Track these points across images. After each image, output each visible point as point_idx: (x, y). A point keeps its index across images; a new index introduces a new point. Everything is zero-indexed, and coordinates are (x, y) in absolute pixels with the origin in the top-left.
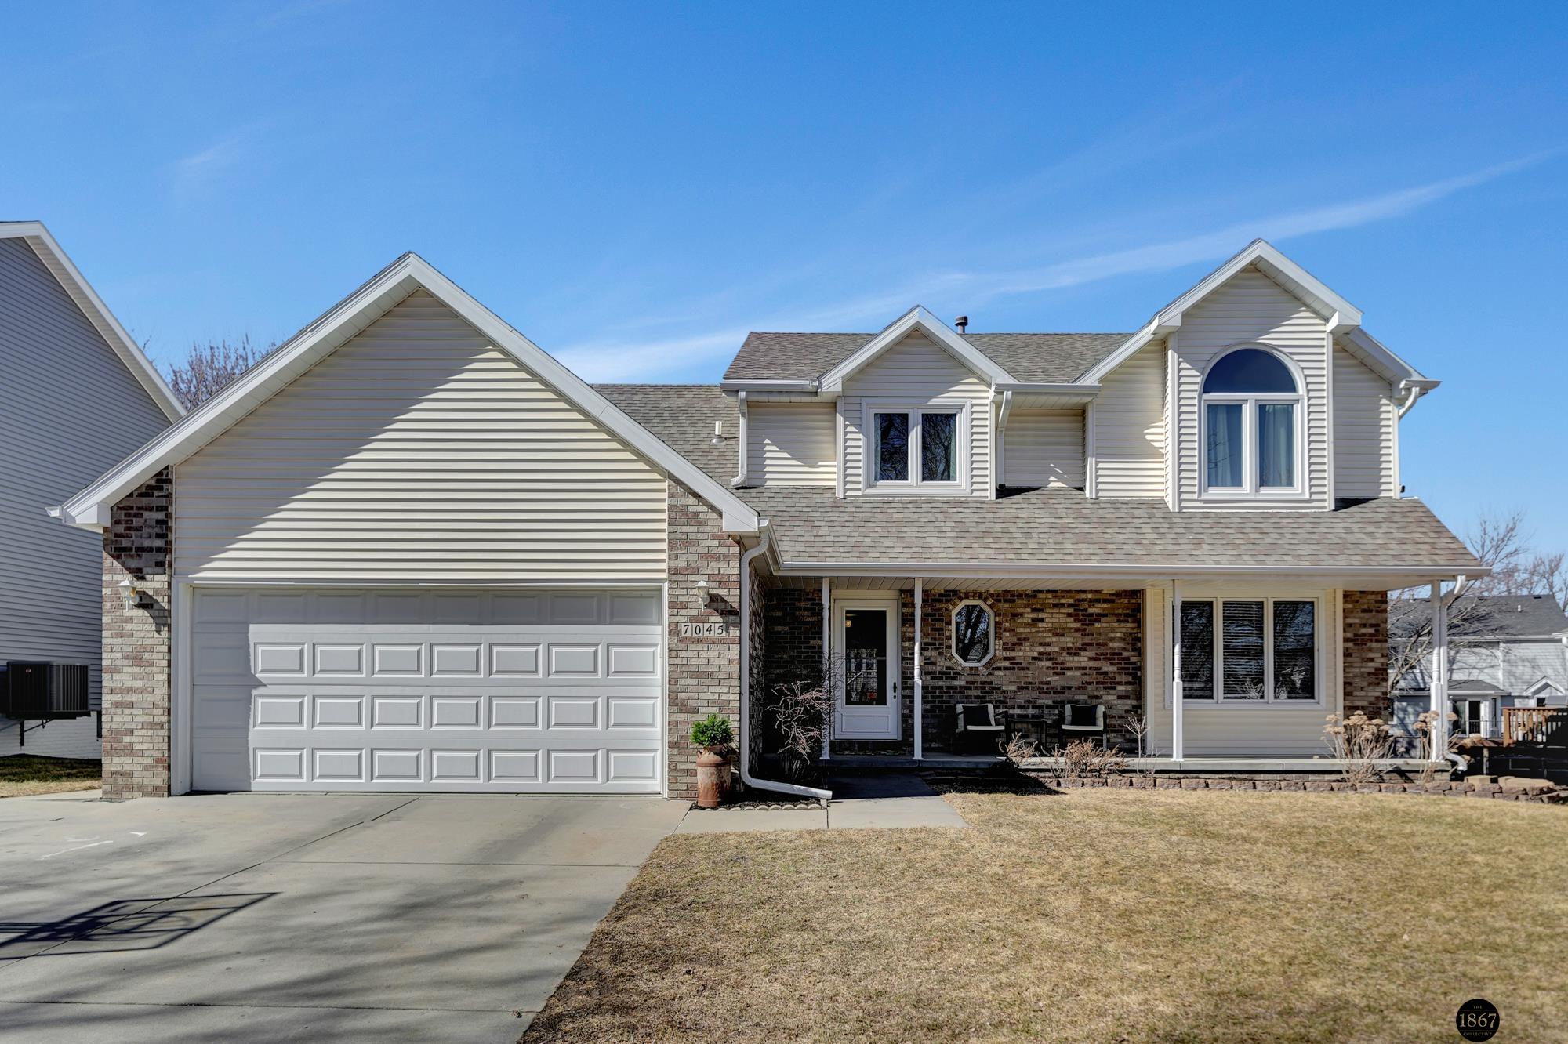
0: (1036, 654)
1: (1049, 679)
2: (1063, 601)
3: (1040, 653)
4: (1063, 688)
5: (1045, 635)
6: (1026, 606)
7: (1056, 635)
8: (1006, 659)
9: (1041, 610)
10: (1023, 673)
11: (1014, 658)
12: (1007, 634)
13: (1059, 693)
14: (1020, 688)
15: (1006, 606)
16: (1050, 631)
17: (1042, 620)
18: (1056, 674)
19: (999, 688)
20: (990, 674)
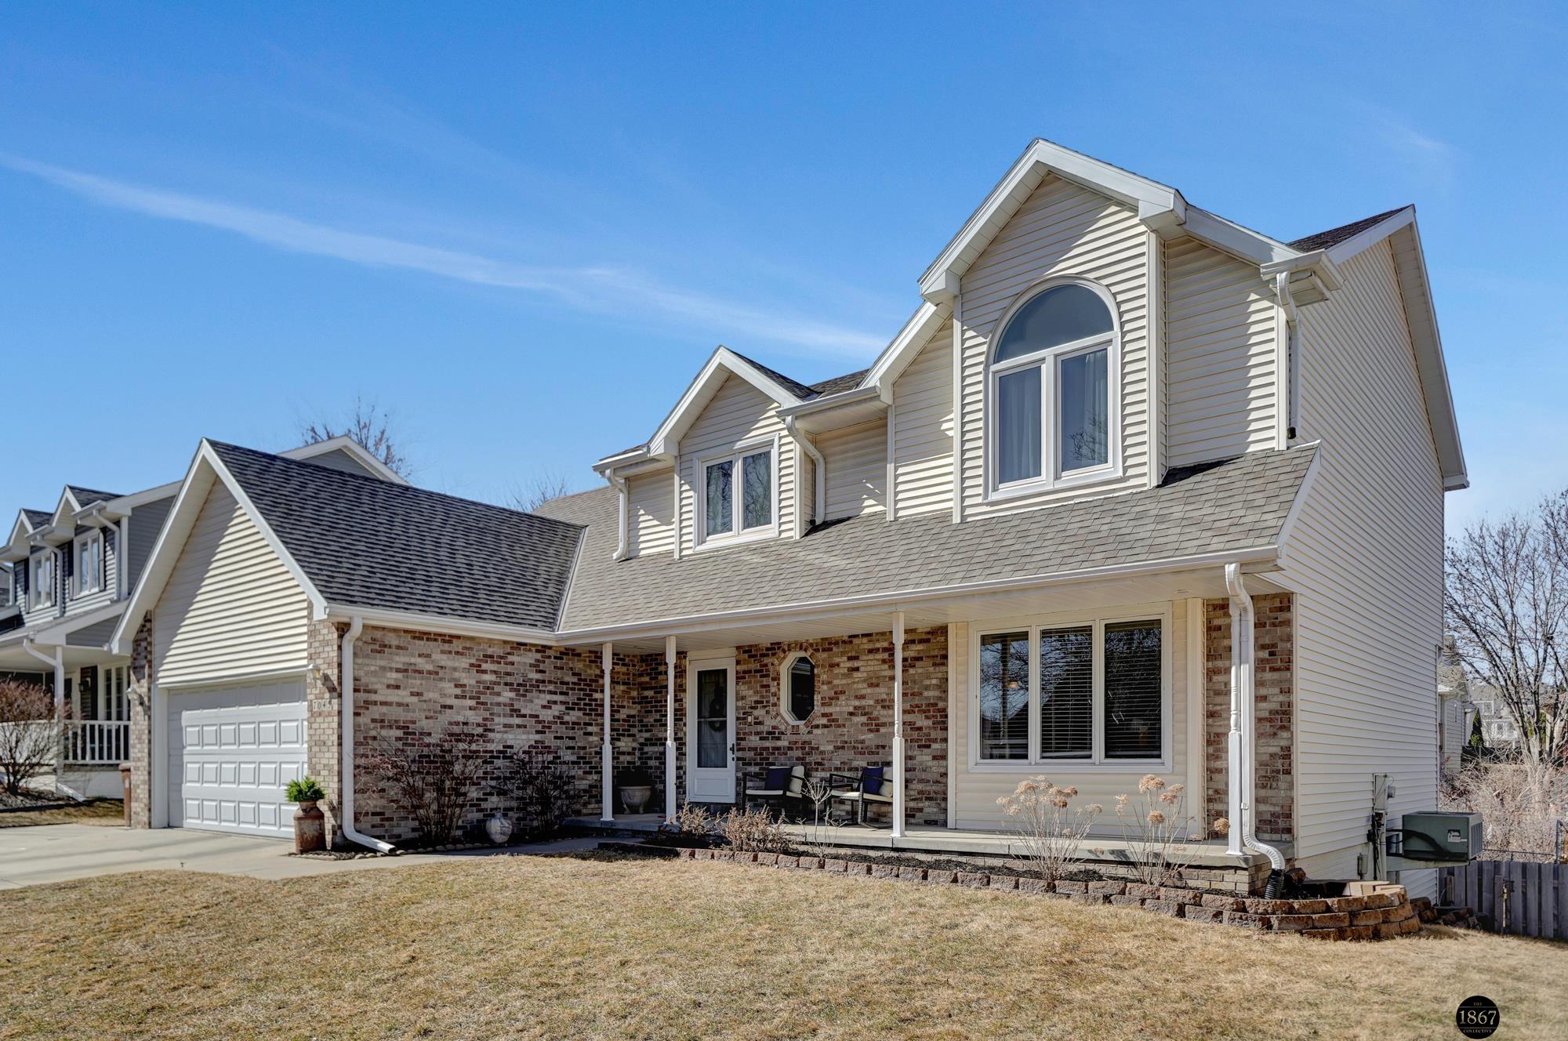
0: (851, 709)
1: (863, 737)
2: (878, 645)
3: (855, 708)
4: (878, 747)
5: (860, 686)
6: (843, 654)
7: (871, 685)
8: (824, 715)
9: (856, 658)
10: (840, 730)
11: (831, 714)
12: (825, 687)
13: (873, 753)
14: (837, 748)
15: (825, 655)
16: (864, 681)
17: (857, 669)
18: (871, 731)
19: (818, 748)
20: (809, 732)
